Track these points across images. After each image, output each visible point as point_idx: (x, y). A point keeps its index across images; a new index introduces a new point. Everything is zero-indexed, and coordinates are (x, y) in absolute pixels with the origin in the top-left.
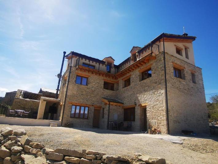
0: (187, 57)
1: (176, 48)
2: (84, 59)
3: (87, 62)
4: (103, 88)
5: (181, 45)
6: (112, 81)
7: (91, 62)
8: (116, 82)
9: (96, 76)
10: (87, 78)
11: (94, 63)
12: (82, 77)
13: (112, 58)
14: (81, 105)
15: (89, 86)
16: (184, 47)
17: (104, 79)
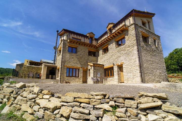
0: (150, 28)
1: (142, 21)
2: (73, 35)
3: (75, 36)
4: (88, 55)
5: (145, 20)
6: (94, 50)
7: (78, 36)
8: (97, 51)
9: (82, 47)
10: (76, 48)
11: (80, 37)
12: (72, 47)
13: (93, 34)
14: (73, 68)
15: (78, 53)
16: (147, 21)
17: (88, 49)
